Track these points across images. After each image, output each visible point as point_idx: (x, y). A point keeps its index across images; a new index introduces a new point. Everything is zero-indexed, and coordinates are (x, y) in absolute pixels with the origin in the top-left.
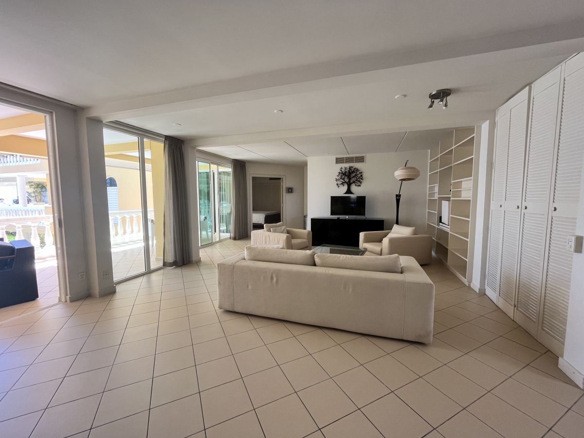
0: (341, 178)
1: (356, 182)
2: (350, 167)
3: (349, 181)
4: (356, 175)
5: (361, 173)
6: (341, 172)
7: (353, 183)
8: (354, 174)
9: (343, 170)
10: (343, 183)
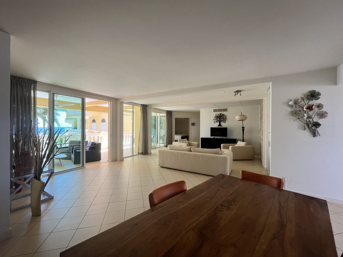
0: (216, 119)
1: (223, 121)
2: (220, 114)
5: (226, 116)
6: (216, 116)
8: (222, 117)
10: (217, 121)
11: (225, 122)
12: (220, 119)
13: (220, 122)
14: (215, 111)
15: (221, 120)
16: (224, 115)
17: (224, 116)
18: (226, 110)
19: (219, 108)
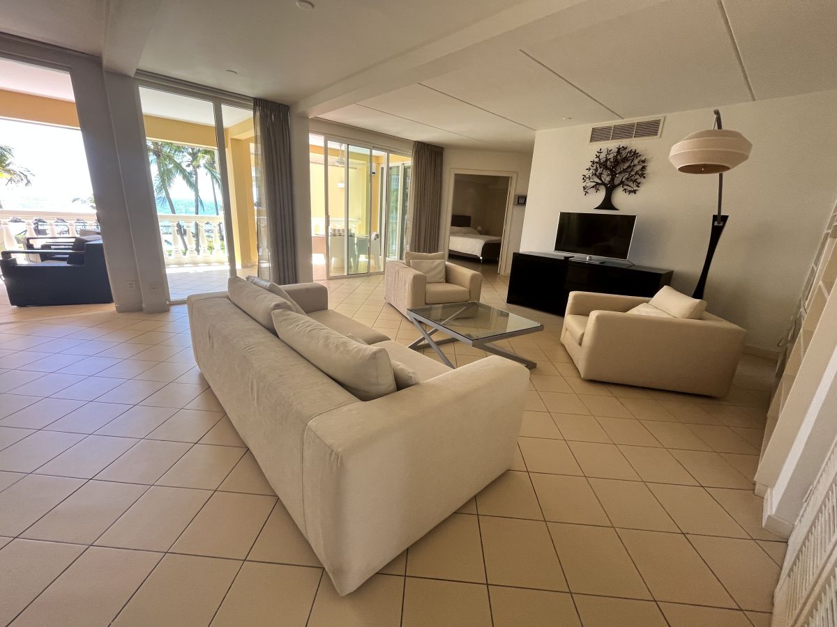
0: (595, 174)
1: (626, 182)
2: (619, 149)
3: (612, 180)
4: (629, 166)
5: (644, 162)
6: (597, 160)
7: (619, 185)
8: (627, 165)
9: (603, 156)
10: (597, 184)
11: (635, 192)
12: (613, 175)
13: (610, 190)
14: (597, 135)
15: (617, 181)
16: (635, 154)
17: (636, 162)
18: (650, 129)
19: (619, 122)
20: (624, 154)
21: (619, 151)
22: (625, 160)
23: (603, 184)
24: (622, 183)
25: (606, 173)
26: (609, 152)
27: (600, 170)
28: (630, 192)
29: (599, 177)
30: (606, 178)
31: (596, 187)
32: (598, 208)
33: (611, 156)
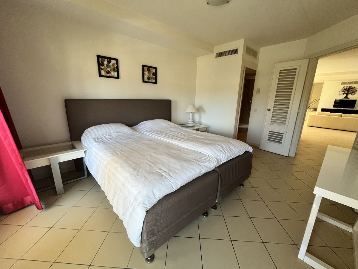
4: (353, 90)
5: (357, 89)
6: (343, 88)
9: (345, 88)
10: (344, 93)
13: (347, 94)
14: (343, 83)
15: (349, 93)
16: (354, 88)
19: (349, 81)
20: (351, 87)
21: (350, 87)
22: (351, 89)
23: (345, 93)
24: (351, 93)
25: (346, 91)
26: (347, 87)
27: (344, 91)
28: (353, 95)
29: (344, 92)
30: (346, 92)
31: (343, 94)
32: (344, 98)
33: (348, 88)
